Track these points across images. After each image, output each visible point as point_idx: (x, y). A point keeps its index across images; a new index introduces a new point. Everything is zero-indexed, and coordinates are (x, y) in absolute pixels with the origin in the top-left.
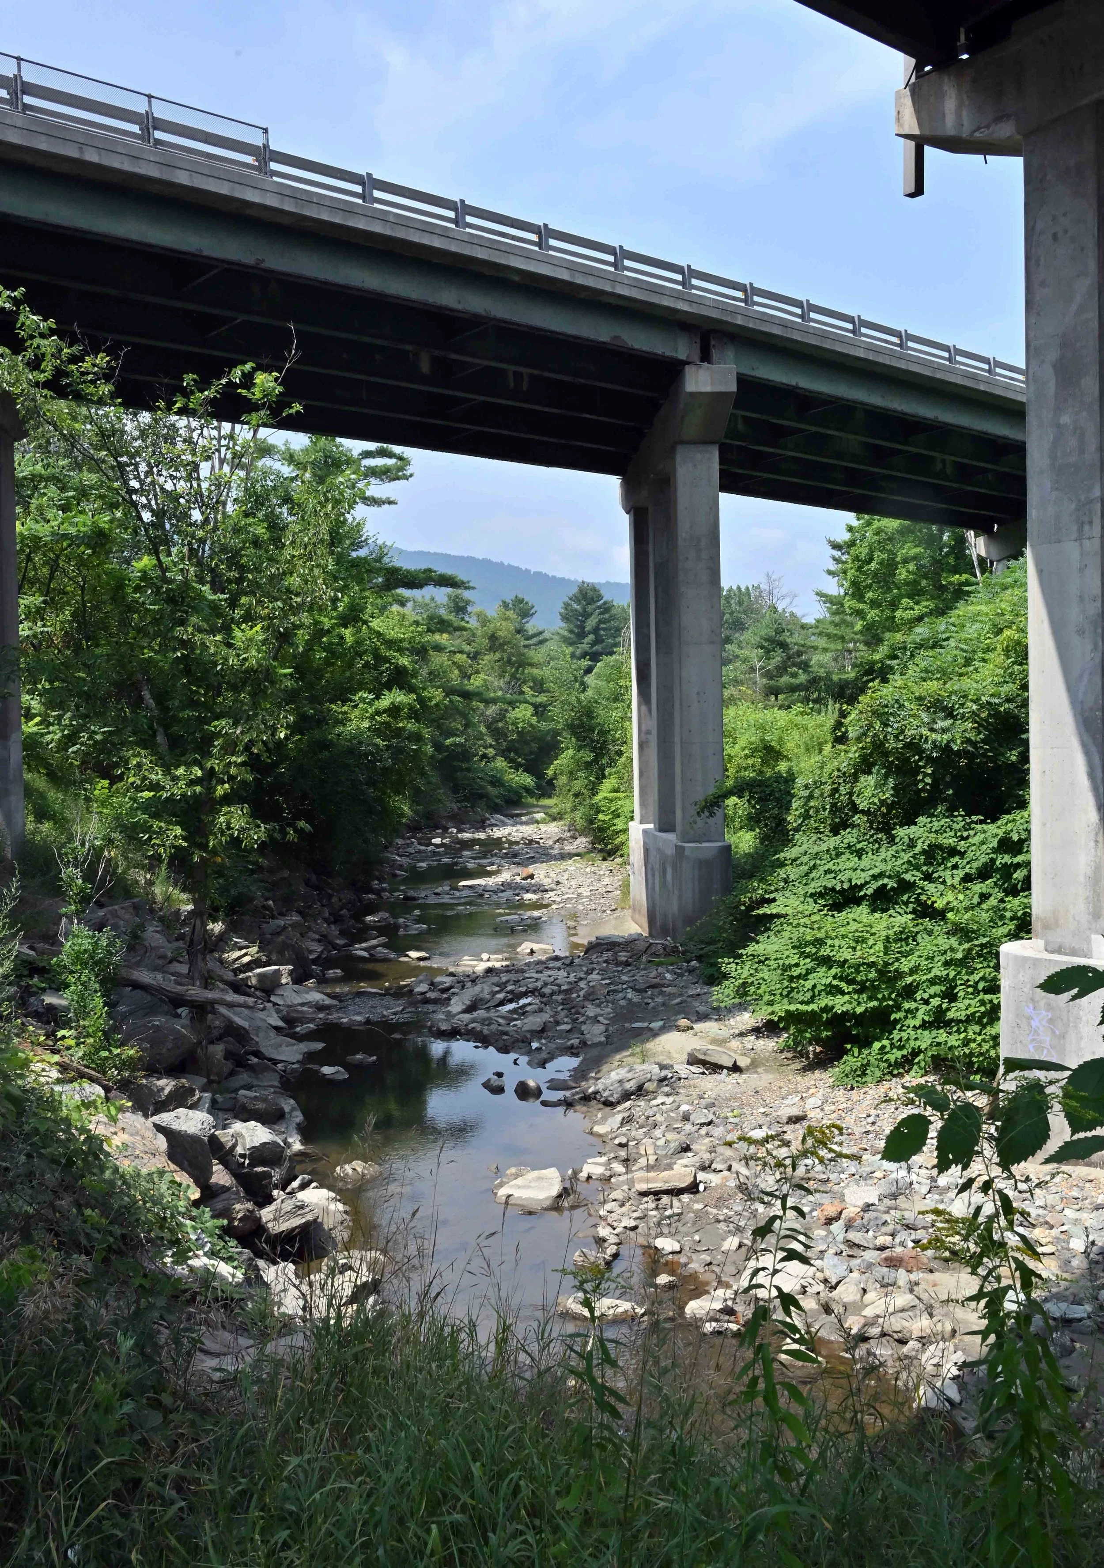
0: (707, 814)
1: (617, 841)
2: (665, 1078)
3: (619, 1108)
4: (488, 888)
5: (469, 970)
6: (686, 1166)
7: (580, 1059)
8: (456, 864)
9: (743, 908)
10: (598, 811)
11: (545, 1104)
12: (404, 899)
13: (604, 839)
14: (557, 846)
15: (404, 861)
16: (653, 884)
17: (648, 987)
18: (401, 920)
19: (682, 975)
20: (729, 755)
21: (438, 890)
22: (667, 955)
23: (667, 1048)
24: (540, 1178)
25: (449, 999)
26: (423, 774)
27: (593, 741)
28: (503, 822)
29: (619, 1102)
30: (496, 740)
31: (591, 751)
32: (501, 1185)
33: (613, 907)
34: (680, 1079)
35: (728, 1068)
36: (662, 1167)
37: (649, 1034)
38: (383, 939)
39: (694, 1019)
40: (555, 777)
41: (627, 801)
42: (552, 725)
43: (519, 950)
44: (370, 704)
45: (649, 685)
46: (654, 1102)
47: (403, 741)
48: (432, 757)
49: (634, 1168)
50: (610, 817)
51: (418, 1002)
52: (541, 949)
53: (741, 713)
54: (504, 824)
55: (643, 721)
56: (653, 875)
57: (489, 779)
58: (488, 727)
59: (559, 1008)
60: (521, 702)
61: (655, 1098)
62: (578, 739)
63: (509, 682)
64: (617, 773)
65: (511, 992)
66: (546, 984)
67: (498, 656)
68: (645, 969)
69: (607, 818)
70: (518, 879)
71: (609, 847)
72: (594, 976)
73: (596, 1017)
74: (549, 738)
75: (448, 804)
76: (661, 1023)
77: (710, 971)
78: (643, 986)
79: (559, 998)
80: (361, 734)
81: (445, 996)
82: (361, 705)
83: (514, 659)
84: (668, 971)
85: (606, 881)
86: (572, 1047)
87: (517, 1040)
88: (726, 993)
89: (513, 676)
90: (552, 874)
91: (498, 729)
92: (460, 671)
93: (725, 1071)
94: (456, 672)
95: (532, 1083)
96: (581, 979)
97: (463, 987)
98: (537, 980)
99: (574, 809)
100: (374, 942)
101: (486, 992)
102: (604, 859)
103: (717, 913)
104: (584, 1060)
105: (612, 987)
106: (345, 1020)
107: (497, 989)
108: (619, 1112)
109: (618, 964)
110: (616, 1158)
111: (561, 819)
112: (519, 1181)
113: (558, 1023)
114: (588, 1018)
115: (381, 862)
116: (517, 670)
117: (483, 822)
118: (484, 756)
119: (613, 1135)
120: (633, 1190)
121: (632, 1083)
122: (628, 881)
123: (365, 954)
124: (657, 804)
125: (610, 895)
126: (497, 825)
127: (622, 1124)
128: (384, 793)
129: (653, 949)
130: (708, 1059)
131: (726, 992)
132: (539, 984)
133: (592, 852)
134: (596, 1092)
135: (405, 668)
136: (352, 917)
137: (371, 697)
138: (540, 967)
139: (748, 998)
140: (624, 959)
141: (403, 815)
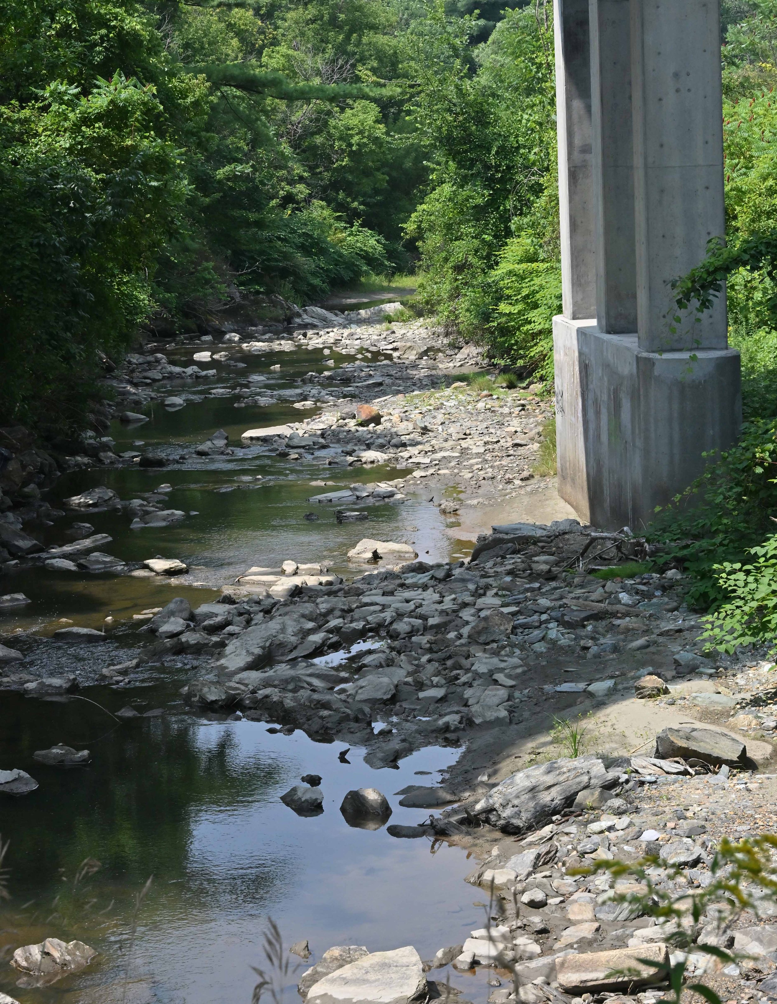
0: (695, 303)
1: (534, 352)
2: (614, 783)
3: (531, 838)
4: (295, 442)
5: (260, 592)
6: (652, 940)
7: (463, 749)
8: (238, 398)
9: (759, 470)
10: (499, 298)
11: (395, 831)
12: (141, 464)
13: (510, 348)
14: (424, 362)
15: (142, 393)
16: (598, 427)
17: (587, 618)
18: (136, 502)
19: (649, 596)
20: (738, 190)
21: (205, 446)
22: (624, 559)
23: (620, 727)
24: (384, 966)
25: (222, 645)
26: (172, 234)
27: (487, 167)
28: (324, 320)
29: (530, 828)
30: (311, 169)
31: (485, 187)
32: (314, 979)
33: (525, 474)
34: (642, 783)
35: (731, 764)
36: (608, 942)
37: (588, 702)
38: (102, 538)
39: (670, 674)
40: (420, 234)
41: (551, 278)
42: (412, 139)
43: (352, 553)
44: (72, 104)
45: (586, 63)
46: (595, 827)
47: (133, 172)
48: (191, 201)
49: (557, 946)
50: (520, 307)
51: (167, 651)
52: (393, 552)
53: (760, 110)
54: (328, 324)
55: (576, 128)
56: (598, 413)
57: (298, 240)
58: (295, 146)
59: (424, 659)
60: (356, 98)
61: (597, 819)
62: (460, 165)
63: (334, 61)
64: (533, 225)
65: (336, 630)
66: (400, 615)
67: (312, 11)
68: (582, 586)
69: (515, 309)
70: (351, 424)
71: (520, 363)
72: (490, 600)
73: (491, 673)
74: (408, 164)
75: (223, 287)
76: (609, 683)
77: (702, 586)
78: (577, 616)
79: (424, 640)
80: (56, 160)
81: (215, 639)
82: (55, 107)
83: (342, 16)
84: (624, 589)
85: (515, 425)
86: (447, 728)
87: (346, 718)
88: (727, 627)
89: (341, 50)
90: (415, 415)
91: (313, 148)
92: (242, 40)
93: (725, 768)
94: (235, 42)
95: (371, 795)
96: (465, 605)
97: (248, 622)
98: (384, 607)
99: (455, 294)
100: (87, 543)
101: (290, 630)
102: (511, 386)
103: (713, 480)
104: (469, 751)
105: (522, 620)
106: (31, 686)
107: (310, 625)
108: (531, 844)
109: (534, 576)
110: (523, 927)
111: (432, 312)
112: (347, 971)
113: (420, 686)
114: (477, 675)
115: (97, 397)
116: (348, 38)
117: (289, 320)
118: (289, 199)
119: (519, 887)
120: (554, 985)
121: (554, 792)
122: (553, 424)
123: (69, 565)
124: (602, 280)
125: (521, 451)
126: (314, 326)
127: (535, 867)
128: (101, 269)
129: (599, 549)
130: (693, 746)
131: (729, 623)
132: (388, 615)
133: (488, 372)
134: (490, 810)
135: (135, 35)
136: (45, 498)
137: (74, 90)
138: (390, 585)
139: (769, 635)
140: (545, 567)
141: (135, 310)
